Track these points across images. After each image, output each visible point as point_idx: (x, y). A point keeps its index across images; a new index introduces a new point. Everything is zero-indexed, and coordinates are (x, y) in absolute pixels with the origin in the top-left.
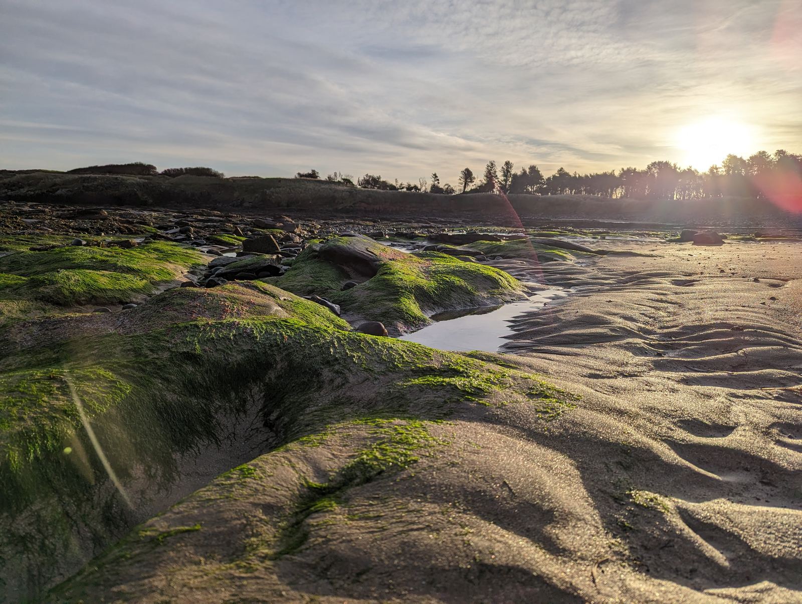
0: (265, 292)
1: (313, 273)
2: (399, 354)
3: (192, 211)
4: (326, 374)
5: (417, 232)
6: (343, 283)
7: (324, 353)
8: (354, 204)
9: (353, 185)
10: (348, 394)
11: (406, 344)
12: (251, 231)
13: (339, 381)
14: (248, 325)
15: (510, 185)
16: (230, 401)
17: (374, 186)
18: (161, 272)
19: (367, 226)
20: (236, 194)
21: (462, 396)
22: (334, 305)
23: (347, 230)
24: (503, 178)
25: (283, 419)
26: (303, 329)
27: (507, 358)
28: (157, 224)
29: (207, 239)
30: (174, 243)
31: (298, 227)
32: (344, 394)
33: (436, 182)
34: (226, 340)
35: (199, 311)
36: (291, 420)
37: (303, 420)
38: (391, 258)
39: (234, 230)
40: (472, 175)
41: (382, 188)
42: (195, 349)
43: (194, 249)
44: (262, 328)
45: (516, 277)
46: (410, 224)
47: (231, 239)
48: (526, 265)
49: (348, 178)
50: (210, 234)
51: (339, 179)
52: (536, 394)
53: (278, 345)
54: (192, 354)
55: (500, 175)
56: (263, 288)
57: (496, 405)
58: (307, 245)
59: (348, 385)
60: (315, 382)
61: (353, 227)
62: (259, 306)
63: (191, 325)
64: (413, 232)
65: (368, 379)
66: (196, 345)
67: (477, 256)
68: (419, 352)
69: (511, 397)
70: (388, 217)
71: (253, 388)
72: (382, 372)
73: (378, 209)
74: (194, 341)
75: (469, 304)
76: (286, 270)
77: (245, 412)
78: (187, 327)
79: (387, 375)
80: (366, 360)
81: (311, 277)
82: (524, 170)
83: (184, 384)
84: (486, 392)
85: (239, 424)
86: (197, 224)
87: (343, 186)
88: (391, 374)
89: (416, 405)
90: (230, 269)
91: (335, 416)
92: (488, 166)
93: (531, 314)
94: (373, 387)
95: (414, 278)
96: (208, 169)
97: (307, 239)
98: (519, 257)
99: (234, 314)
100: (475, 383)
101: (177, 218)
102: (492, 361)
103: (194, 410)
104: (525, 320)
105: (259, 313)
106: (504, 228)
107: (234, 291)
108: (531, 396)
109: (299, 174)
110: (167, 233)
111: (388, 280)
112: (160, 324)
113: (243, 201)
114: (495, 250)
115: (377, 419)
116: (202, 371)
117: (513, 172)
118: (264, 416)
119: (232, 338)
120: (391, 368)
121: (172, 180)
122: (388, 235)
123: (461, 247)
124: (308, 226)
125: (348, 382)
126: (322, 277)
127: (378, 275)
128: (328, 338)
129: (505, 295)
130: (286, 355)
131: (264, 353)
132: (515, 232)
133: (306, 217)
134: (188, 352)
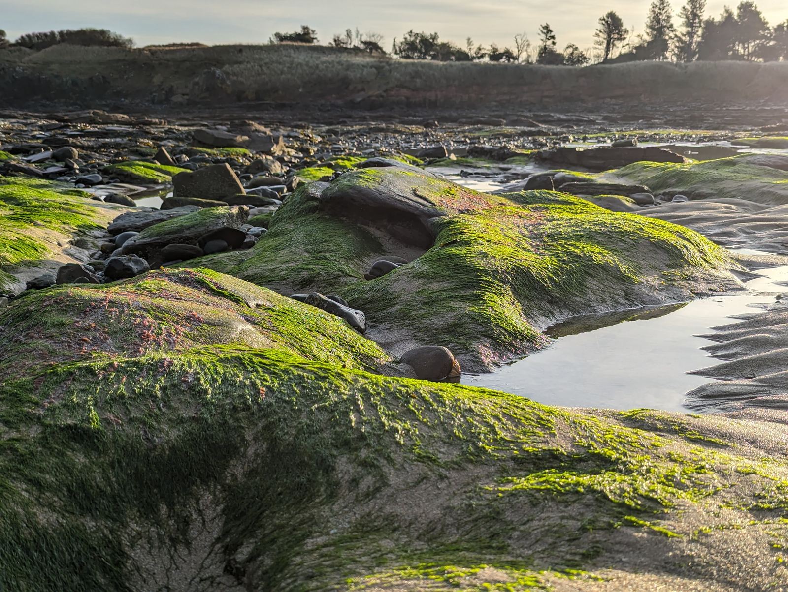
0: (219, 292)
1: (311, 244)
2: (487, 424)
3: (74, 114)
4: (344, 467)
5: (511, 146)
6: (371, 262)
7: (337, 423)
8: (385, 91)
9: (384, 53)
10: (388, 509)
11: (498, 400)
12: (188, 153)
13: (368, 482)
14: (190, 367)
15: (699, 44)
16: (158, 523)
17: (426, 53)
18: (19, 245)
19: (412, 134)
20: (157, 79)
21: (618, 516)
22: (352, 311)
23: (374, 145)
24: (684, 30)
25: (262, 562)
26: (296, 372)
27: (705, 424)
28: (10, 143)
29: (105, 172)
30: (43, 182)
31: (277, 143)
32: (381, 509)
33: (549, 43)
34: (146, 399)
35: (94, 338)
36: (277, 563)
37: (301, 564)
38: (462, 208)
39: (155, 151)
40: (621, 25)
41: (440, 56)
42: (88, 420)
43: (80, 194)
44: (217, 373)
45: (715, 238)
46: (498, 128)
47: (150, 171)
48: (737, 212)
49: (373, 40)
50: (110, 162)
51: (355, 42)
52: (769, 510)
53: (247, 408)
54: (83, 429)
55: (678, 24)
56: (215, 284)
57: (687, 534)
58: (297, 180)
59: (386, 491)
60: (321, 484)
61: (385, 137)
62: (209, 323)
63: (80, 369)
64: (505, 147)
65: (424, 478)
66: (90, 410)
67: (637, 196)
68: (527, 419)
69: (717, 515)
70: (454, 114)
71: (202, 495)
72: (453, 462)
73: (433, 99)
74: (86, 402)
75: (623, 302)
76: (257, 235)
77: (188, 544)
78: (71, 374)
79: (464, 469)
80: (421, 436)
81: (307, 251)
82: (727, 11)
83: (69, 490)
84: (666, 507)
85: (177, 568)
86: (83, 141)
87: (364, 57)
88: (471, 466)
89: (525, 535)
90: (150, 236)
91: (364, 558)
92: (655, 6)
93: (751, 322)
94: (437, 496)
95: (508, 250)
96: (103, 33)
97: (295, 166)
98: (721, 194)
99: (162, 343)
100: (643, 486)
101: (48, 130)
102: (675, 432)
103: (90, 542)
104: (739, 335)
105: (210, 338)
106: (689, 132)
107: (161, 293)
108: (758, 512)
109: (277, 35)
110: (29, 162)
111: (458, 256)
112: (22, 367)
113: (171, 92)
114: (673, 181)
115: (448, 568)
116: (103, 463)
117: (705, 16)
118: (224, 552)
119: (159, 394)
120: (471, 454)
121: (37, 56)
122: (455, 151)
123: (602, 174)
124: (296, 138)
125: (386, 485)
126: (328, 250)
127: (437, 248)
128: (346, 391)
129: (696, 280)
130: (264, 428)
131: (221, 425)
132: (711, 138)
133: (293, 120)
134: (76, 425)
